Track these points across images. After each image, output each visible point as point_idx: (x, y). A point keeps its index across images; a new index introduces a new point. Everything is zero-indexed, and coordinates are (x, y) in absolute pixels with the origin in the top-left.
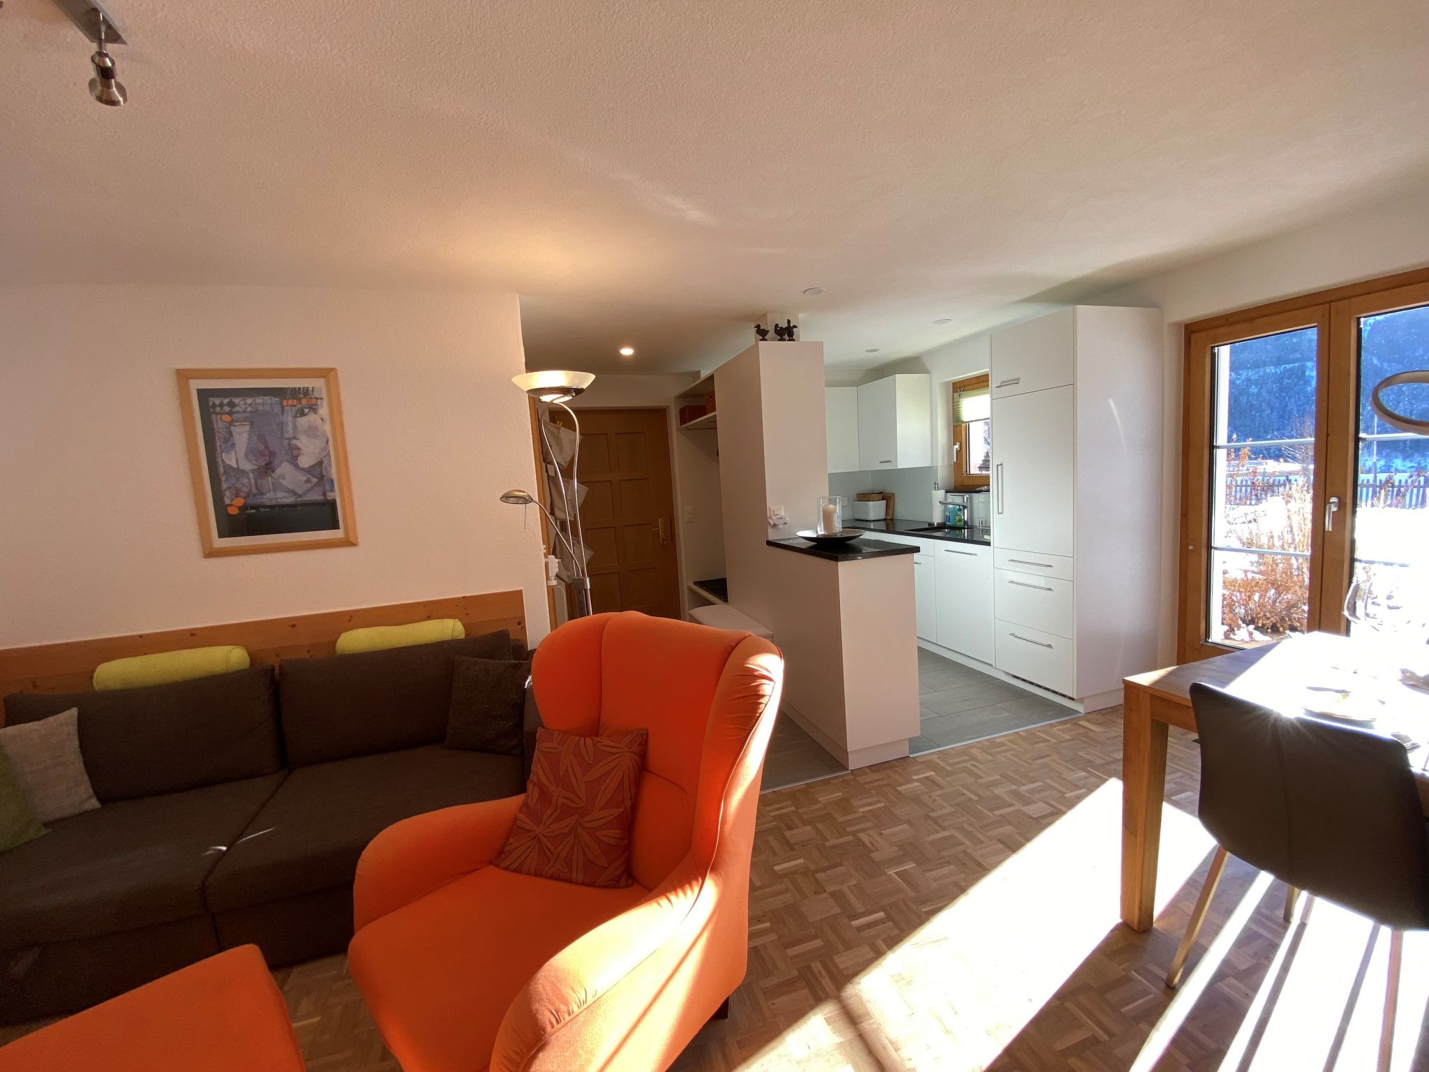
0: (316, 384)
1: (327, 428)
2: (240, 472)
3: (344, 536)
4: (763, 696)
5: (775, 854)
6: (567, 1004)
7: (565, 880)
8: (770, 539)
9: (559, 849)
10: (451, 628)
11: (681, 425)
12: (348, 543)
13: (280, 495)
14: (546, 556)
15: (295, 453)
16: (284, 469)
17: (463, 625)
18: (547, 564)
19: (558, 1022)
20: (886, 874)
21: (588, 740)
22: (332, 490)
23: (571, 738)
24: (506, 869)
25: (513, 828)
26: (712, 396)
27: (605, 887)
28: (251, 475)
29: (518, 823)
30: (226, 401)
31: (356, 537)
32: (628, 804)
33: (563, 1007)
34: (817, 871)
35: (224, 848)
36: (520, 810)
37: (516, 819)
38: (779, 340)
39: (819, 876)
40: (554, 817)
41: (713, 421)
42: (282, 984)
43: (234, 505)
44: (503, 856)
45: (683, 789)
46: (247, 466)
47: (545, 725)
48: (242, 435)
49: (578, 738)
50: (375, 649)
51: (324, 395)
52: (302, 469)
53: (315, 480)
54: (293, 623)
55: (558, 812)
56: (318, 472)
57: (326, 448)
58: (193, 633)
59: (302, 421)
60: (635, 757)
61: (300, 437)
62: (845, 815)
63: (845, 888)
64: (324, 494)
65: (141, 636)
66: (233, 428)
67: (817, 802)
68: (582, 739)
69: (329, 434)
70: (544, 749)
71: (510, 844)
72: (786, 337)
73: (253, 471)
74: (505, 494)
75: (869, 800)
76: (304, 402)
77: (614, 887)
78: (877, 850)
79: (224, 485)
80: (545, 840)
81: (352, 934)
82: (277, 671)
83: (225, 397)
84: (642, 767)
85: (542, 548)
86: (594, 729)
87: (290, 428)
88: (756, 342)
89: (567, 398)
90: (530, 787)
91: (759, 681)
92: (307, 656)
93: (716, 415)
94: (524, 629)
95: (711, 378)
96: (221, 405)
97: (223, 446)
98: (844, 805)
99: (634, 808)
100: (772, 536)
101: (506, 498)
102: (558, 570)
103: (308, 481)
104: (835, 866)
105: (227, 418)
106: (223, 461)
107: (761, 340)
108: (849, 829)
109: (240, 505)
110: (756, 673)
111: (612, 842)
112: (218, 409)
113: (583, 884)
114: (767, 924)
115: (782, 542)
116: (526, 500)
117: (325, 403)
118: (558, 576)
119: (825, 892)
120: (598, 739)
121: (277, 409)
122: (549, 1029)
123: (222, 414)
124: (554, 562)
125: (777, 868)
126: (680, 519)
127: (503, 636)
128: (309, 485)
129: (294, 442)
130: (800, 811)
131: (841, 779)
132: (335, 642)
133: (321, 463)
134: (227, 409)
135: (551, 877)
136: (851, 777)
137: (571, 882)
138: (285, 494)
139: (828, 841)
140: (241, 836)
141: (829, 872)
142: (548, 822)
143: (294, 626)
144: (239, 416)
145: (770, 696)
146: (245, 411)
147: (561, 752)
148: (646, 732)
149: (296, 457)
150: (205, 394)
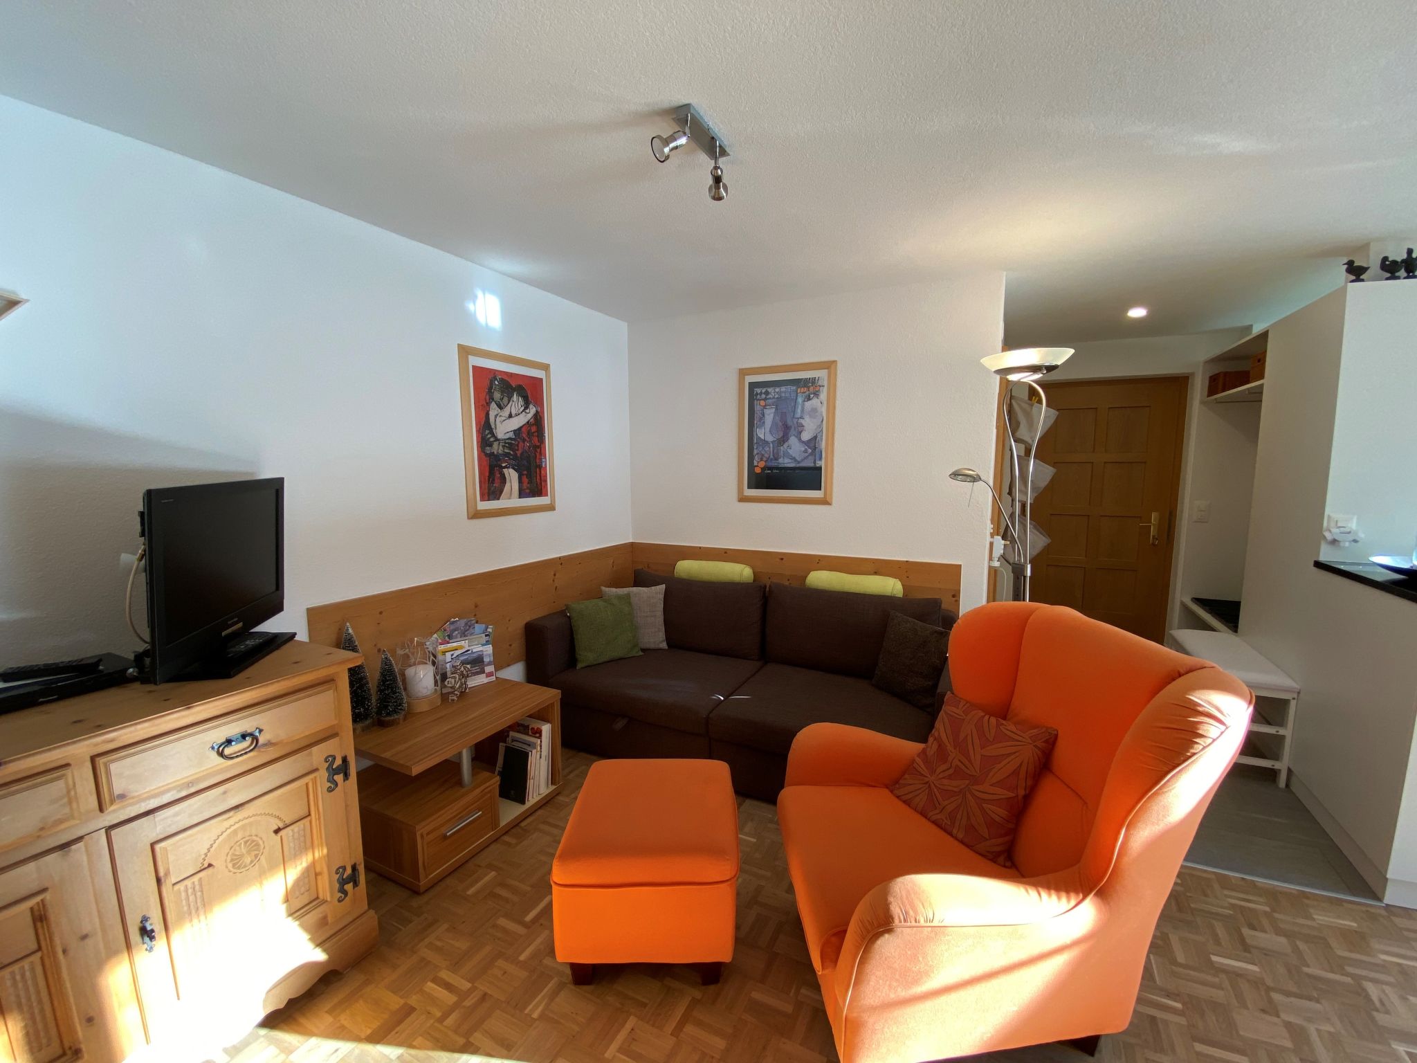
0: (821, 374)
1: (824, 410)
2: (765, 442)
3: (823, 496)
4: (1202, 736)
5: (1217, 942)
6: (916, 912)
7: (945, 831)
8: (1323, 558)
9: (946, 802)
10: (891, 586)
11: (1208, 396)
12: (825, 502)
13: (786, 460)
14: (992, 535)
15: (800, 429)
16: (793, 440)
17: (903, 585)
18: (991, 544)
19: (905, 921)
20: (1390, 1045)
21: (993, 720)
22: (820, 459)
23: (976, 711)
24: (898, 797)
25: (909, 768)
26: (1261, 360)
27: (980, 854)
28: (771, 445)
29: (915, 765)
30: (764, 391)
31: (831, 498)
32: (1022, 792)
33: (911, 913)
34: (1273, 989)
35: (722, 698)
36: (919, 755)
37: (913, 761)
38: (1387, 279)
39: (1276, 997)
40: (947, 773)
41: (1259, 392)
42: (740, 805)
43: (760, 465)
44: (897, 786)
45: (1086, 803)
46: (770, 438)
47: (955, 692)
48: (770, 415)
49: (983, 714)
50: (833, 589)
51: (825, 383)
52: (803, 442)
53: (810, 451)
54: (782, 557)
55: (951, 771)
56: (813, 444)
57: (820, 426)
58: (726, 551)
59: (808, 404)
60: (1039, 752)
61: (806, 419)
62: (1351, 951)
63: (1312, 1029)
64: (815, 463)
65: (700, 548)
66: (765, 410)
67: (1309, 917)
68: (987, 717)
69: (824, 414)
70: (949, 712)
71: (905, 779)
72: (1402, 273)
73: (773, 442)
74: (956, 471)
75: (1402, 951)
76: (811, 389)
77: (990, 860)
78: (1387, 1012)
79: (755, 452)
80: (935, 790)
81: (782, 787)
82: (767, 589)
83: (763, 387)
84: (1044, 764)
85: (989, 527)
86: (1003, 712)
87: (799, 411)
88: (1346, 283)
89: (1037, 376)
90: (931, 739)
91: (1202, 718)
92: (787, 583)
93: (1262, 385)
94: (957, 602)
95: (1264, 336)
96: (761, 393)
97: (758, 423)
98: (1356, 940)
99: (1027, 799)
100: (1326, 555)
101: (955, 475)
102: (1002, 552)
103: (806, 451)
104: (1310, 999)
105: (762, 403)
106: (757, 434)
107: (1352, 281)
108: (1350, 969)
109: (763, 466)
110: (1200, 709)
111: (997, 819)
112: (759, 396)
113: (962, 842)
114: (1179, 1005)
115: (1342, 567)
116: (975, 479)
117: (825, 389)
118: (1003, 557)
119: (1278, 1016)
120: (1004, 722)
121: (793, 395)
122: (896, 921)
123: (760, 400)
124: (999, 543)
125: (1214, 958)
126: (1186, 514)
127: (936, 603)
128: (806, 454)
129: (801, 421)
130: (1276, 915)
131: (1364, 909)
132: (806, 577)
133: (815, 438)
134: (764, 396)
135: (935, 823)
136: (1383, 912)
137: (950, 834)
138: (790, 461)
139: (1308, 966)
140: (732, 694)
141: (1292, 999)
142: (941, 776)
143: (782, 559)
144: (770, 401)
145: (1214, 740)
146: (774, 398)
147: (964, 719)
148: (1056, 732)
149: (800, 433)
150: (753, 386)
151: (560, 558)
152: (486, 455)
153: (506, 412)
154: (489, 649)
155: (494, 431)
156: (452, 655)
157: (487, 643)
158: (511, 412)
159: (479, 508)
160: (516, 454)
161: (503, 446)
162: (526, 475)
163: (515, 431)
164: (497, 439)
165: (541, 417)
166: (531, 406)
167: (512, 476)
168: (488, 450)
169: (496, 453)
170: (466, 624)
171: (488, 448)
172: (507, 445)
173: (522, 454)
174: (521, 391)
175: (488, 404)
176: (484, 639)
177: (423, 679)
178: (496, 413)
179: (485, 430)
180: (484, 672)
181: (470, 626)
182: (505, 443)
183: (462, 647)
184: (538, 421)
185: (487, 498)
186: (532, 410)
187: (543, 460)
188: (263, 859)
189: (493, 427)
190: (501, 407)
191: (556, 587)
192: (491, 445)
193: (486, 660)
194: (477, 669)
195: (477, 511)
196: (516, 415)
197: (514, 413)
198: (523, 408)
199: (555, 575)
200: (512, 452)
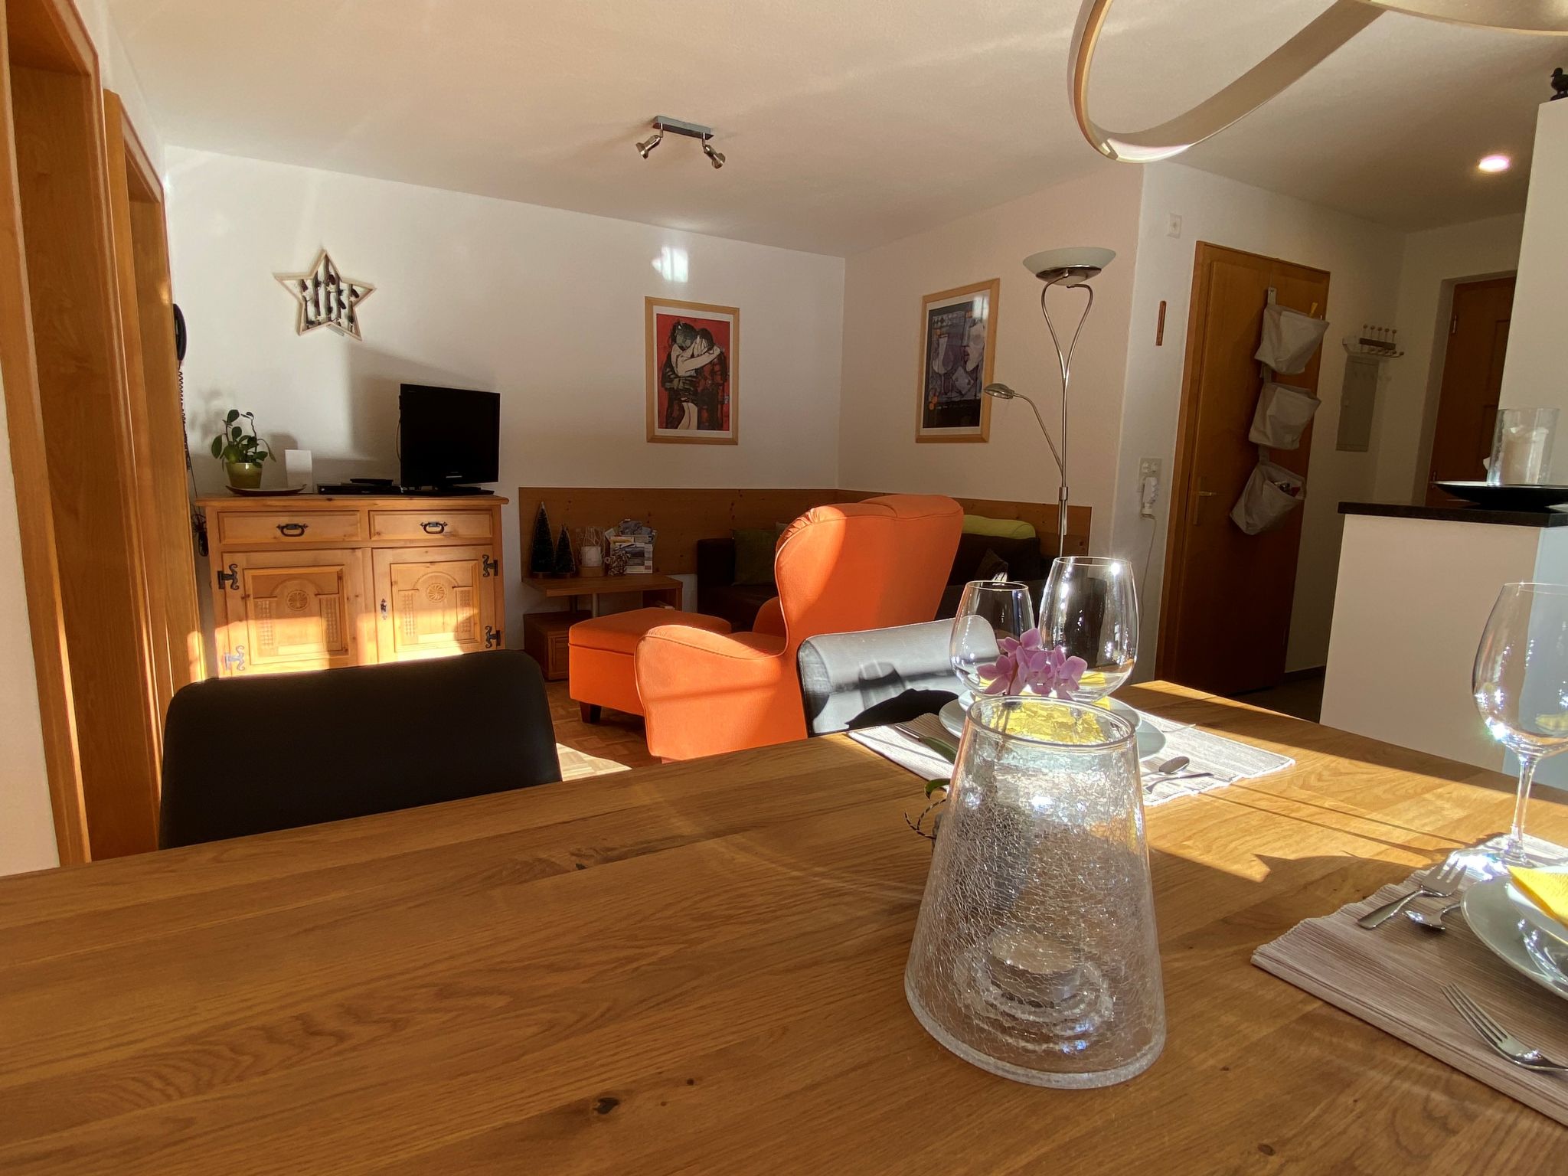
1: (986, 335)
2: (939, 375)
12: (982, 439)
13: (954, 394)
15: (966, 358)
16: (960, 371)
22: (980, 391)
28: (943, 378)
30: (940, 318)
31: (987, 435)
43: (933, 401)
46: (942, 370)
48: (943, 345)
52: (968, 373)
53: (972, 382)
56: (975, 374)
57: (983, 353)
59: (973, 330)
61: (970, 347)
64: (975, 396)
66: (940, 340)
69: (986, 340)
73: (944, 374)
79: (930, 387)
87: (966, 340)
96: (938, 321)
97: (934, 354)
103: (969, 383)
105: (939, 332)
106: (933, 367)
109: (935, 402)
112: (936, 325)
123: (937, 329)
128: (970, 386)
129: (967, 349)
133: (977, 367)
134: (939, 324)
138: (957, 394)
144: (944, 329)
146: (947, 326)
149: (966, 363)
150: (933, 313)
151: (739, 490)
152: (666, 389)
153: (689, 352)
154: (649, 548)
155: (675, 369)
156: (620, 545)
157: (650, 543)
158: (693, 353)
159: (656, 434)
160: (697, 390)
161: (684, 383)
162: (707, 409)
163: (696, 370)
164: (677, 376)
165: (725, 357)
166: (715, 348)
167: (691, 409)
168: (668, 385)
169: (675, 388)
170: (636, 525)
171: (668, 384)
172: (687, 382)
173: (703, 390)
174: (706, 334)
175: (671, 347)
176: (648, 539)
177: (592, 555)
178: (678, 353)
179: (667, 369)
180: (643, 565)
181: (638, 528)
182: (686, 380)
183: (628, 541)
184: (723, 359)
185: (664, 425)
186: (717, 351)
187: (726, 397)
188: (446, 600)
189: (674, 365)
190: (683, 348)
191: (734, 517)
192: (671, 381)
193: (646, 555)
194: (637, 560)
195: (654, 435)
196: (698, 356)
197: (696, 354)
198: (706, 349)
199: (733, 504)
200: (692, 389)
